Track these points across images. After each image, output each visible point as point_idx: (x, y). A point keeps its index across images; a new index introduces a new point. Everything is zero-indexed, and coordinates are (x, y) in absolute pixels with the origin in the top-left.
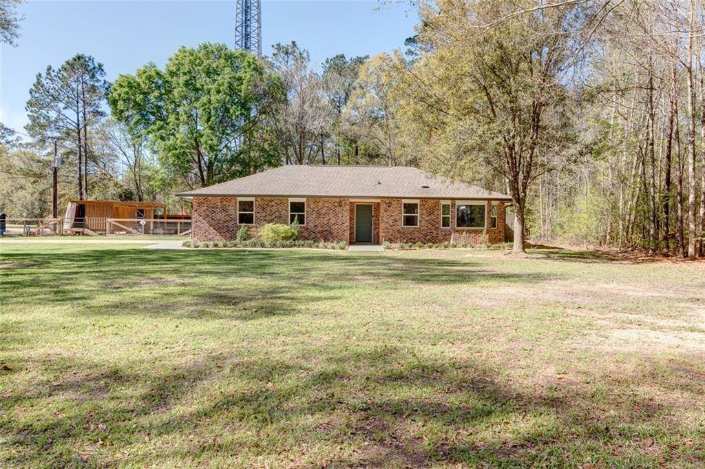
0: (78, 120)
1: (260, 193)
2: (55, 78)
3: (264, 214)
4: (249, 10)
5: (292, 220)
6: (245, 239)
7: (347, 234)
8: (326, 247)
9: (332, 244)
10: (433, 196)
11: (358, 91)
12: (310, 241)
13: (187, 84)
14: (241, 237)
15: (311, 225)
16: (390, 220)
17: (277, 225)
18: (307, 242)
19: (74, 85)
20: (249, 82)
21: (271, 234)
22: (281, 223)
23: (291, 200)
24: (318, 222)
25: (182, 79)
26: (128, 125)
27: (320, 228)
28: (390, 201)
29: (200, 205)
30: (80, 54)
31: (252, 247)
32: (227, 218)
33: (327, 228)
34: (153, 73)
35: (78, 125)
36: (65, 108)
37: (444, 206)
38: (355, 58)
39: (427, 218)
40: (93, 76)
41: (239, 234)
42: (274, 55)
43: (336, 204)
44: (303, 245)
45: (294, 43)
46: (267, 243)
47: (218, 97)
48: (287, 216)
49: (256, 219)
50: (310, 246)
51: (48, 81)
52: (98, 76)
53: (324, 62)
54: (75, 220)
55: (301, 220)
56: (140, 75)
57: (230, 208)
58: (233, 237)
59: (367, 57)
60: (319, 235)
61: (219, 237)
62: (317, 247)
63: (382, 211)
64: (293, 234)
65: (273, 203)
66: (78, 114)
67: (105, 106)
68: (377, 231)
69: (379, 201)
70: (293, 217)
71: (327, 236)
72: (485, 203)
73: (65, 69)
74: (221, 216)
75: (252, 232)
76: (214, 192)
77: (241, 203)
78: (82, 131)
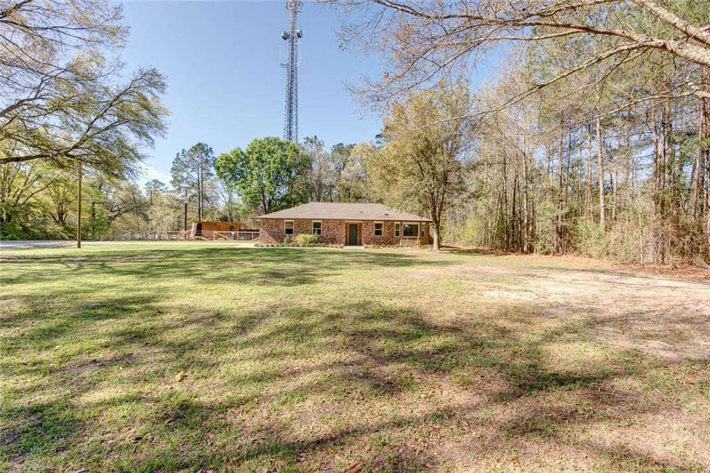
0: (199, 178)
1: (297, 218)
2: (186, 155)
3: (299, 229)
5: (314, 232)
6: (288, 243)
7: (344, 240)
8: (333, 247)
9: (336, 245)
10: (391, 219)
11: (350, 162)
12: (324, 244)
13: (258, 159)
15: (325, 235)
16: (367, 232)
17: (306, 235)
18: (322, 244)
19: (197, 159)
20: (291, 157)
21: (303, 240)
22: (308, 234)
23: (314, 221)
24: (328, 233)
25: (255, 156)
26: (225, 181)
27: (329, 236)
28: (368, 222)
29: (264, 224)
30: (200, 142)
31: (292, 247)
32: (279, 231)
33: (333, 237)
34: (239, 153)
35: (199, 181)
36: (192, 172)
37: (396, 225)
38: (349, 145)
39: (387, 231)
40: (207, 154)
41: (285, 240)
42: (305, 143)
43: (338, 224)
44: (320, 246)
45: (315, 137)
46: (301, 245)
47: (274, 166)
48: (312, 230)
49: (294, 232)
50: (324, 246)
51: (183, 157)
52: (209, 154)
53: (332, 147)
54: (197, 232)
55: (319, 232)
56: (232, 154)
57: (280, 225)
58: (282, 241)
59: (355, 144)
60: (328, 240)
61: (274, 241)
62: (328, 247)
63: (363, 227)
64: (315, 240)
65: (303, 223)
66: (198, 174)
67: (213, 170)
68: (360, 238)
69: (361, 222)
70: (314, 231)
71: (333, 241)
72: (418, 223)
73: (192, 151)
74: (275, 230)
75: (292, 239)
76: (272, 217)
77: (286, 223)
78: (201, 184)
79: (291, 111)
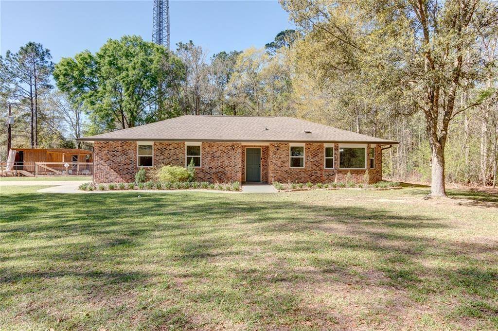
0: (31, 91)
1: (159, 137)
2: (13, 60)
3: (162, 157)
4: (161, 24)
5: (188, 163)
6: (143, 181)
7: (240, 175)
8: (221, 189)
9: (227, 185)
10: (318, 140)
11: (236, 74)
12: (205, 183)
13: (110, 63)
14: (139, 179)
15: (207, 167)
16: (276, 162)
17: (175, 167)
18: (203, 183)
19: (28, 65)
20: (158, 62)
21: (169, 176)
22: (178, 166)
23: (187, 144)
24: (213, 164)
25: (107, 59)
26: (69, 94)
27: (214, 169)
28: (279, 144)
29: (101, 149)
30: (32, 42)
31: (148, 189)
32: (127, 161)
33: (221, 170)
34: (87, 56)
35: (31, 94)
36: (21, 82)
37: (327, 149)
38: (234, 51)
39: (312, 160)
40: (43, 59)
41: (137, 176)
42: (177, 50)
43: (229, 148)
44: (199, 186)
45: (191, 41)
46: (164, 185)
47: (134, 72)
48: (184, 159)
49: (154, 162)
50: (206, 187)
51: (7, 61)
52: (46, 58)
53: (212, 57)
54: (15, 164)
55: (197, 162)
56: (77, 58)
57: (130, 151)
58: (132, 179)
59: (241, 52)
60: (214, 176)
61: (119, 179)
62: (213, 188)
63: (271, 153)
64: (189, 176)
65: (171, 147)
66: (31, 86)
67: (52, 81)
68: (265, 171)
69: (267, 144)
70: (189, 160)
71: (220, 177)
72: (365, 146)
73: (21, 53)
74: (121, 159)
75: (151, 174)
76: (115, 137)
77: (141, 147)
78: (34, 98)
79: (160, 13)
